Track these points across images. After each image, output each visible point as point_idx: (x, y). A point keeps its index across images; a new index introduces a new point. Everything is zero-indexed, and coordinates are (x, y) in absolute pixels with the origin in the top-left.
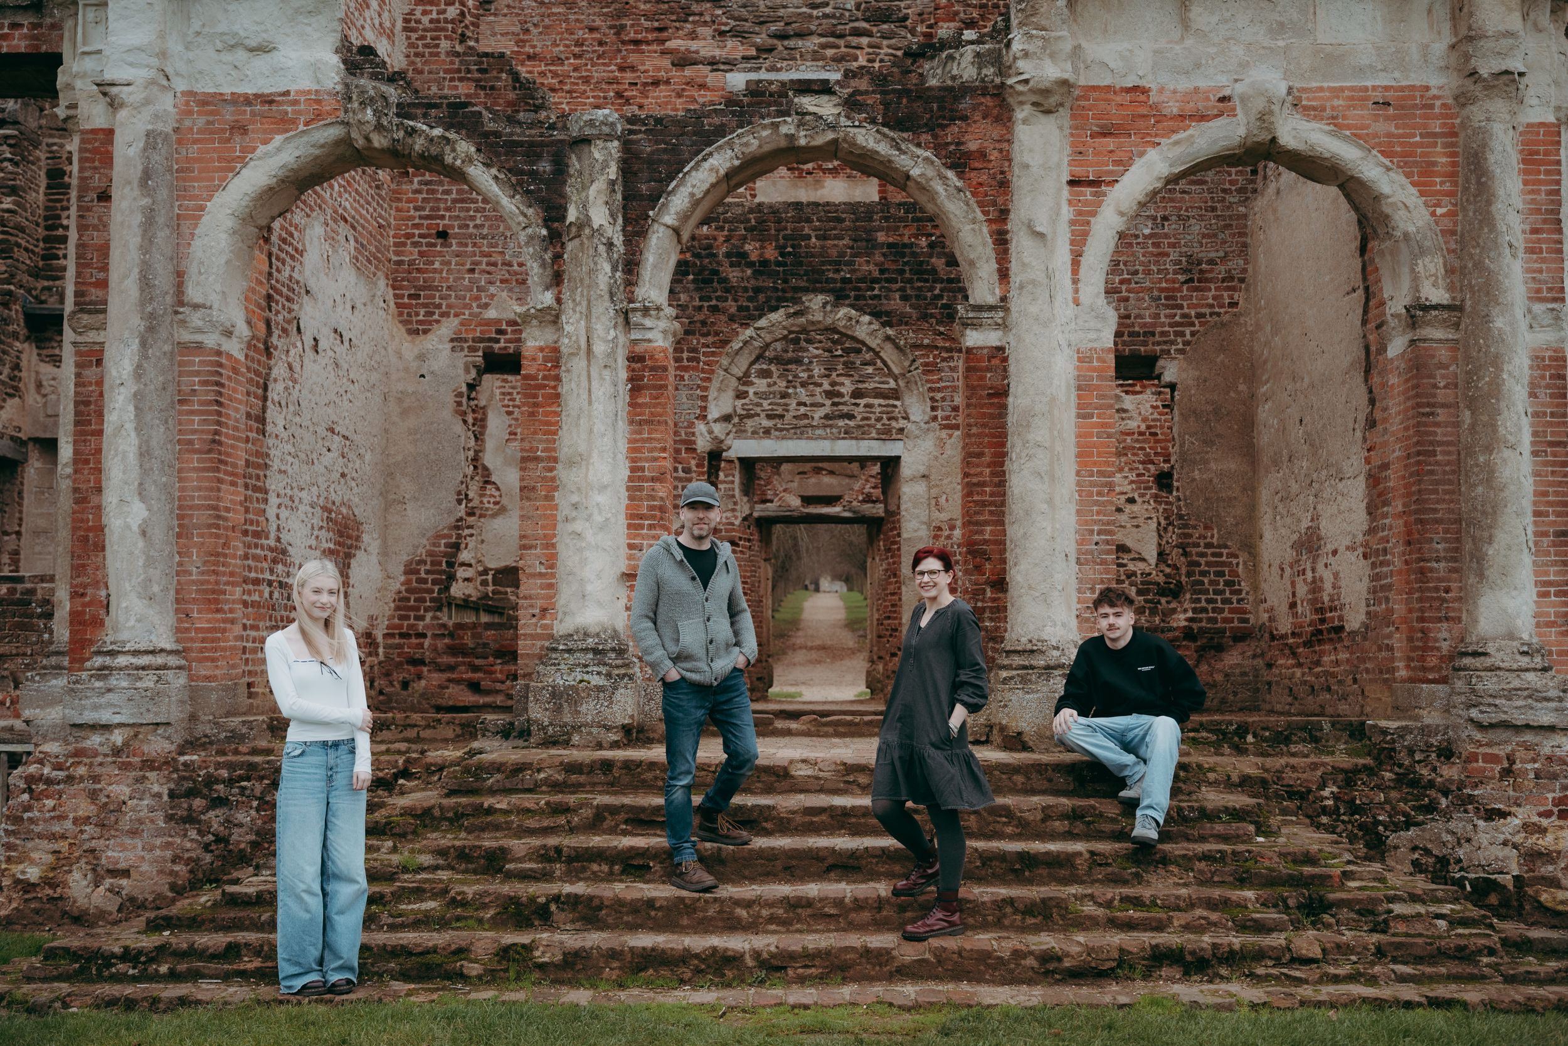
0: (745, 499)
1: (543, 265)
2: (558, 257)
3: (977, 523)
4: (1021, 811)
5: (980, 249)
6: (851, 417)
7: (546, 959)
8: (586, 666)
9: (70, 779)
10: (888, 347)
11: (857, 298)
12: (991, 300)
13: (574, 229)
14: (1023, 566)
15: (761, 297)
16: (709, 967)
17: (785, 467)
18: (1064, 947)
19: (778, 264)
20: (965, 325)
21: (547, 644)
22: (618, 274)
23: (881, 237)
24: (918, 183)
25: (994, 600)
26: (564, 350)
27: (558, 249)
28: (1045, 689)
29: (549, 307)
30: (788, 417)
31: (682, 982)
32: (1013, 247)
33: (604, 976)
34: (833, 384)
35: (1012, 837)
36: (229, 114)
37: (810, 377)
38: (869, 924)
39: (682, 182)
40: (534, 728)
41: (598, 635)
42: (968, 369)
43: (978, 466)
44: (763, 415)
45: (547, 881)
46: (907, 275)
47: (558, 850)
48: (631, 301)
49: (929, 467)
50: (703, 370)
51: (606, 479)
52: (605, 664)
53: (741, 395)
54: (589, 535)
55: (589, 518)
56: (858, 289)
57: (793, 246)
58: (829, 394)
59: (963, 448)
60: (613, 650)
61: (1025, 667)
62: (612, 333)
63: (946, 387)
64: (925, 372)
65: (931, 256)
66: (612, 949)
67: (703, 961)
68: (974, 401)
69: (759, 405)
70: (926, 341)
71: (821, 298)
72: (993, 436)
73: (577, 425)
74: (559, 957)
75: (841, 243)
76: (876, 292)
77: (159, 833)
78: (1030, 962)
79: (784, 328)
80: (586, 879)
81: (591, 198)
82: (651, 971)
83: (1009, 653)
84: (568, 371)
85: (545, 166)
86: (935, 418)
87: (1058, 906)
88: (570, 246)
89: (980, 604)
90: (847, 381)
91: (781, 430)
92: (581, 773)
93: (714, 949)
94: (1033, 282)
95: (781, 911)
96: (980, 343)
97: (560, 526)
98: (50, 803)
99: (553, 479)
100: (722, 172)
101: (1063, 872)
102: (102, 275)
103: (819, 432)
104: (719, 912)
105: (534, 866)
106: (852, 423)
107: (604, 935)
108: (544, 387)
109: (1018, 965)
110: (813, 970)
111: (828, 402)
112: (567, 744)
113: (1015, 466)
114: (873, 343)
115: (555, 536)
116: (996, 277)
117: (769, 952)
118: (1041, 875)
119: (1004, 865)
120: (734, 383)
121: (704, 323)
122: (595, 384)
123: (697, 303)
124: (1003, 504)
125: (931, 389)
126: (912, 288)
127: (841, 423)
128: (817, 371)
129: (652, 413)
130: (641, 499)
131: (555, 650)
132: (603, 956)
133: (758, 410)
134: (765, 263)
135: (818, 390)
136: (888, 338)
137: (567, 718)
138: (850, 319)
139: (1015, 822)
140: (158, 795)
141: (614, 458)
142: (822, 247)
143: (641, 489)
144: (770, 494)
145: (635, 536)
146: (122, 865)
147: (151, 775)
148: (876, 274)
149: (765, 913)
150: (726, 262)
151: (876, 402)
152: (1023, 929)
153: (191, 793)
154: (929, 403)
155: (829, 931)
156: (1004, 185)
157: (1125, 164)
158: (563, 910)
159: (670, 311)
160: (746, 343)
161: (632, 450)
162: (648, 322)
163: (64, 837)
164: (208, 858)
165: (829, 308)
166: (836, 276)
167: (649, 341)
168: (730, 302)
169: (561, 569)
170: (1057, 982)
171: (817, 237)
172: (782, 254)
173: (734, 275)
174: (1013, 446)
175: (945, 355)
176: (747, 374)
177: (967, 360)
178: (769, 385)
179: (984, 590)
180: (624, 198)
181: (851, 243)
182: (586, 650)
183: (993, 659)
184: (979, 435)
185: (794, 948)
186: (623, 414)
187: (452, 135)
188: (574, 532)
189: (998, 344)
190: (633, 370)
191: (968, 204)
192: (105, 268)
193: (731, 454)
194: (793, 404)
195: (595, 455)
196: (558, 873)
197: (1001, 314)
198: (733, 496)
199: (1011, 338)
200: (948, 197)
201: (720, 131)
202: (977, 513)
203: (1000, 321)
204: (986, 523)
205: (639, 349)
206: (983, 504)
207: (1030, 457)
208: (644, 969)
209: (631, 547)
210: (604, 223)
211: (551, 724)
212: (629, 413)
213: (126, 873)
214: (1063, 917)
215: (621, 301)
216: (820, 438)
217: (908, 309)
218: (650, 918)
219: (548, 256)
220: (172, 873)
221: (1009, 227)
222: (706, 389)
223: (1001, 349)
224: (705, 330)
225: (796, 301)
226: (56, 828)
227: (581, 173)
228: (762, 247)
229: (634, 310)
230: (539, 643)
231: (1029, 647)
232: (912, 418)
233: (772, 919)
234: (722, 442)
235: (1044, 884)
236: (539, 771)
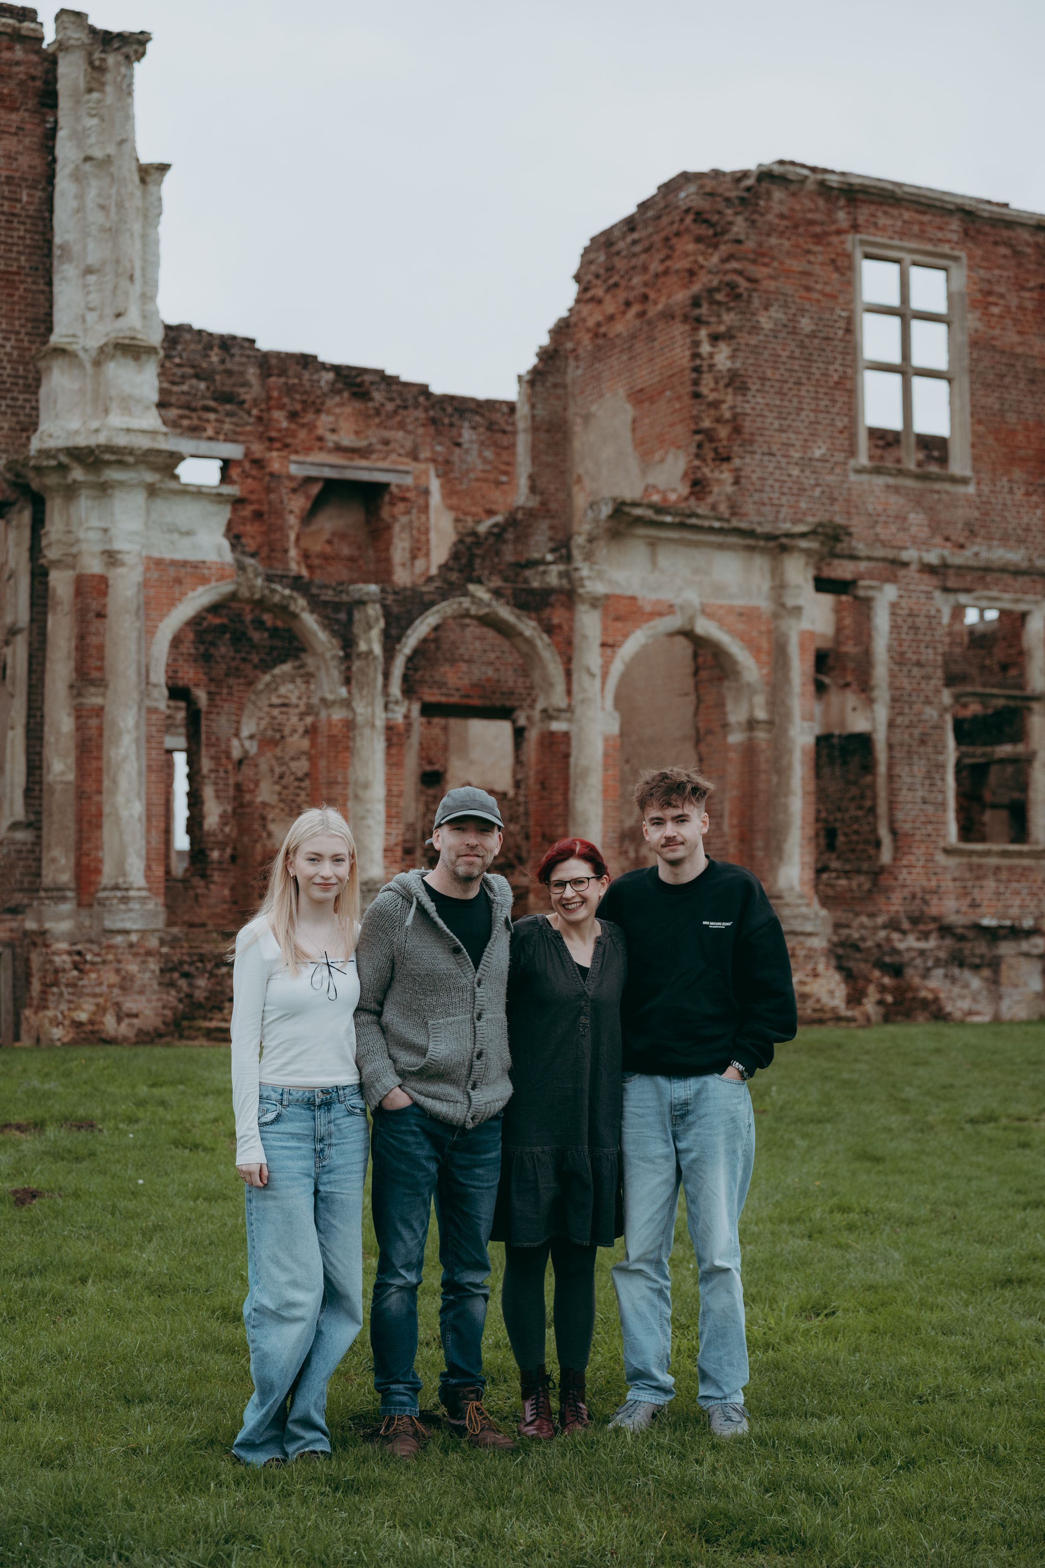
1: (340, 672)
2: (349, 668)
5: (559, 677)
9: (104, 962)
12: (564, 706)
13: (360, 654)
24: (529, 640)
26: (357, 722)
27: (350, 664)
29: (345, 697)
32: (574, 676)
36: (172, 572)
39: (414, 631)
48: (387, 696)
77: (155, 992)
85: (343, 616)
88: (357, 664)
98: (93, 976)
99: (346, 795)
102: (99, 663)
108: (342, 742)
116: (566, 694)
124: (567, 815)
130: (392, 807)
140: (153, 972)
141: (383, 784)
143: (392, 801)
146: (135, 1011)
147: (151, 959)
150: (251, 627)
153: (173, 970)
156: (569, 643)
157: (626, 636)
162: (397, 709)
163: (101, 995)
164: (181, 1006)
167: (396, 719)
168: (254, 656)
173: (256, 636)
187: (295, 594)
189: (567, 730)
190: (388, 735)
191: (553, 653)
192: (102, 659)
197: (568, 714)
199: (574, 727)
200: (543, 648)
201: (432, 604)
205: (391, 723)
213: (136, 1016)
215: (384, 696)
219: (343, 667)
220: (164, 1016)
221: (572, 667)
222: (238, 715)
223: (568, 733)
226: (98, 990)
227: (360, 621)
229: (392, 702)
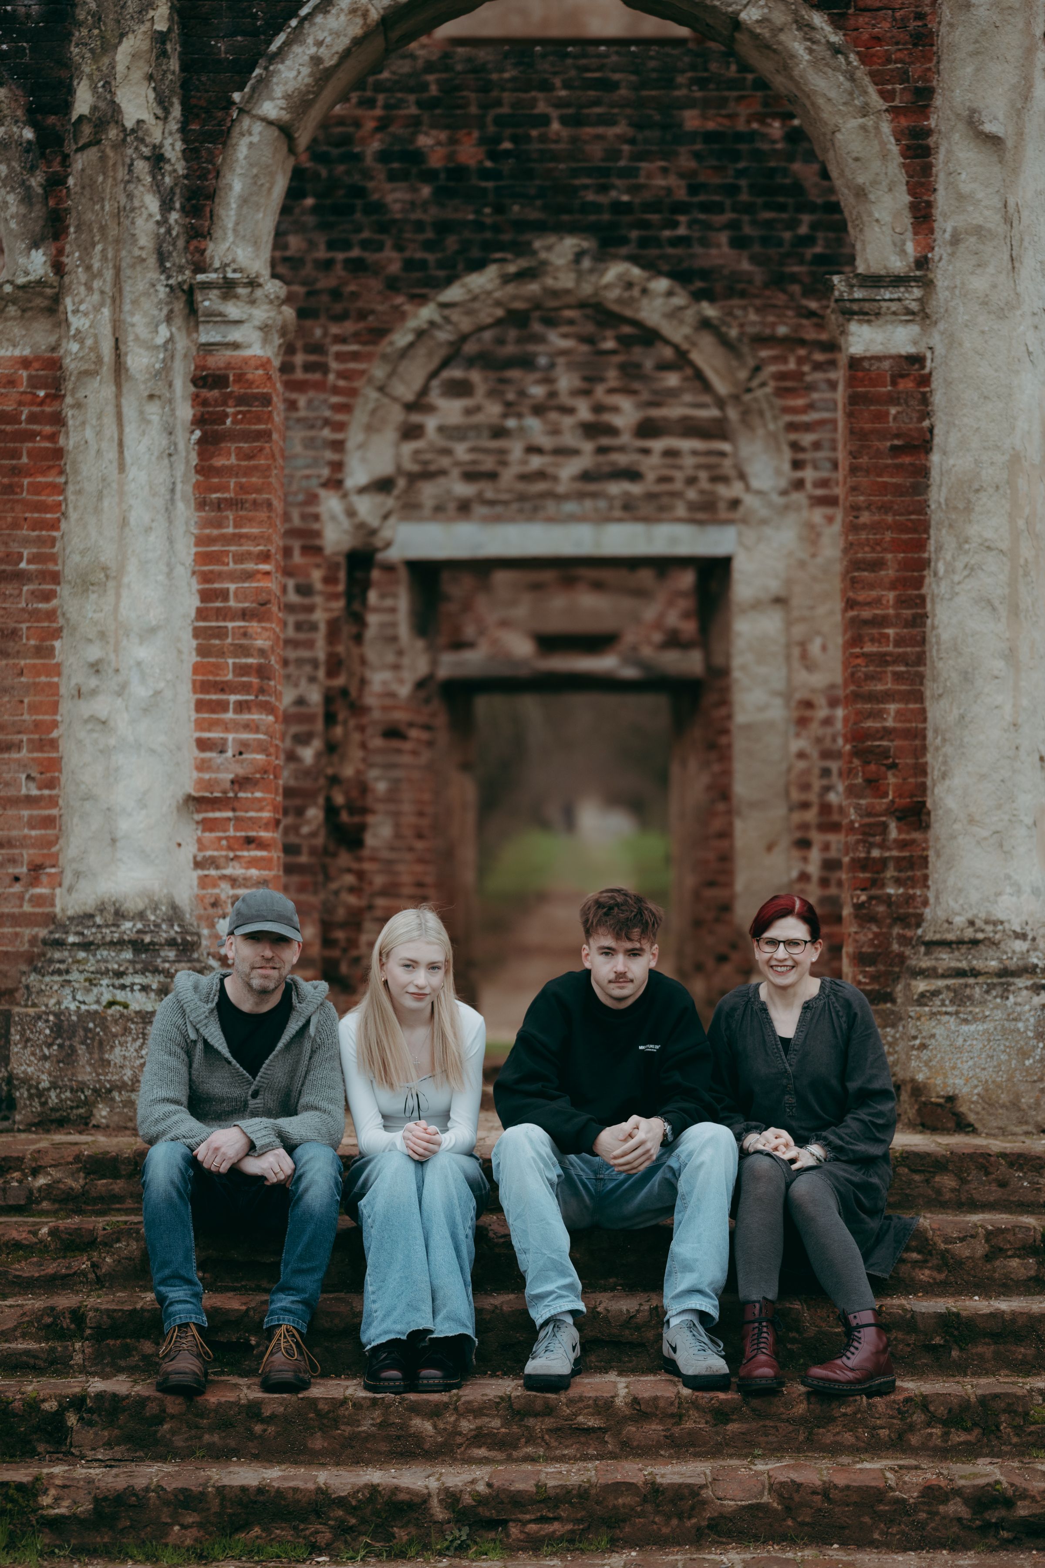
0: (420, 644)
1: (27, 199)
2: (56, 183)
3: (871, 697)
4: (948, 1240)
5: (876, 165)
6: (633, 475)
7: (61, 1511)
8: (119, 974)
10: (707, 341)
11: (644, 243)
12: (897, 265)
13: (87, 130)
14: (957, 780)
15: (452, 242)
16: (363, 1521)
17: (501, 577)
18: (1017, 1481)
19: (485, 174)
20: (849, 314)
21: (43, 933)
22: (174, 216)
23: (691, 119)
24: (756, 37)
25: (903, 845)
26: (71, 365)
27: (56, 167)
28: (999, 1014)
29: (39, 282)
30: (508, 475)
31: (315, 1549)
32: (940, 160)
33: (171, 1540)
34: (598, 409)
35: (931, 1290)
37: (553, 394)
38: (659, 1446)
39: (296, 37)
40: (21, 1094)
41: (141, 915)
42: (854, 400)
43: (872, 586)
44: (455, 472)
45: (59, 1374)
46: (744, 197)
47: (78, 1316)
48: (200, 268)
49: (789, 582)
50: (336, 391)
51: (154, 616)
52: (156, 971)
53: (411, 432)
54: (123, 724)
55: (122, 690)
56: (644, 225)
57: (514, 139)
58: (591, 430)
59: (845, 551)
60: (171, 943)
61: (960, 973)
62: (164, 332)
63: (821, 423)
64: (781, 392)
65: (791, 157)
66: (184, 1491)
67: (353, 1510)
68: (864, 460)
69: (447, 452)
70: (782, 330)
71: (570, 244)
72: (900, 528)
73: (97, 511)
74: (85, 1507)
75: (612, 131)
76: (682, 231)
78: (955, 1508)
79: (498, 303)
80: (131, 1370)
81: (120, 68)
82: (257, 1531)
83: (931, 945)
84: (78, 405)
85: (28, 5)
86: (799, 485)
87: (1010, 1410)
88: (79, 162)
89: (876, 853)
90: (626, 403)
91: (492, 503)
92: (116, 1176)
93: (374, 1489)
94: (979, 231)
95: (496, 1423)
96: (877, 349)
97: (65, 707)
99: (51, 615)
100: (374, 15)
101: (1022, 1351)
103: (570, 507)
104: (381, 1426)
105: (32, 1346)
106: (635, 489)
107: (168, 1468)
108: (31, 436)
109: (933, 1514)
110: (556, 1526)
111: (588, 447)
112: (85, 1124)
113: (943, 589)
114: (676, 333)
115: (55, 724)
116: (907, 220)
117: (476, 1495)
118: (981, 1357)
119: (912, 1339)
120: (397, 415)
121: (336, 294)
122: (131, 430)
123: (322, 253)
124: (921, 659)
125: (792, 427)
126: (754, 223)
127: (615, 488)
128: (566, 381)
129: (241, 487)
130: (221, 653)
131: (59, 944)
132: (167, 1503)
133: (445, 462)
134: (457, 172)
135: (567, 421)
136: (705, 324)
137: (86, 1074)
138: (629, 285)
139: (935, 1261)
141: (170, 574)
142: (574, 140)
143: (221, 633)
144: (469, 631)
145: (211, 725)
148: (681, 194)
149: (466, 1425)
150: (380, 171)
151: (686, 444)
152: (944, 1453)
154: (787, 455)
155: (586, 1458)
156: (923, 39)
158: (90, 1424)
159: (273, 287)
160: (420, 334)
161: (203, 558)
162: (233, 310)
165: (586, 263)
166: (602, 199)
167: (236, 346)
168: (389, 253)
169: (68, 790)
170: (1005, 1545)
171: (565, 121)
172: (493, 155)
173: (396, 197)
174: (939, 548)
175: (819, 357)
176: (424, 391)
177: (852, 382)
178: (469, 412)
179: (885, 826)
180: (184, 68)
181: (630, 132)
182: (119, 944)
183: (902, 958)
184: (874, 527)
185: (519, 1486)
186: (185, 489)
188: (93, 719)
189: (912, 350)
190: (205, 403)
191: (852, 79)
193: (394, 554)
194: (516, 449)
195: (132, 567)
196: (78, 1358)
197: (917, 293)
198: (394, 639)
199: (936, 339)
200: (815, 63)
202: (869, 677)
203: (914, 306)
204: (888, 697)
205: (218, 360)
206: (882, 659)
207: (971, 570)
208: (245, 1526)
209: (203, 745)
210: (146, 116)
211: (54, 1086)
212: (197, 486)
214: (1018, 1430)
215: (181, 269)
216: (573, 518)
217: (746, 266)
218: (252, 1436)
219: (36, 182)
221: (932, 123)
222: (340, 427)
223: (917, 360)
224: (338, 308)
225: (521, 249)
227: (98, 18)
228: (453, 141)
229: (206, 286)
230: (27, 932)
231: (969, 933)
232: (755, 483)
233: (480, 1438)
234: (373, 532)
235: (987, 1373)
236: (35, 1172)
